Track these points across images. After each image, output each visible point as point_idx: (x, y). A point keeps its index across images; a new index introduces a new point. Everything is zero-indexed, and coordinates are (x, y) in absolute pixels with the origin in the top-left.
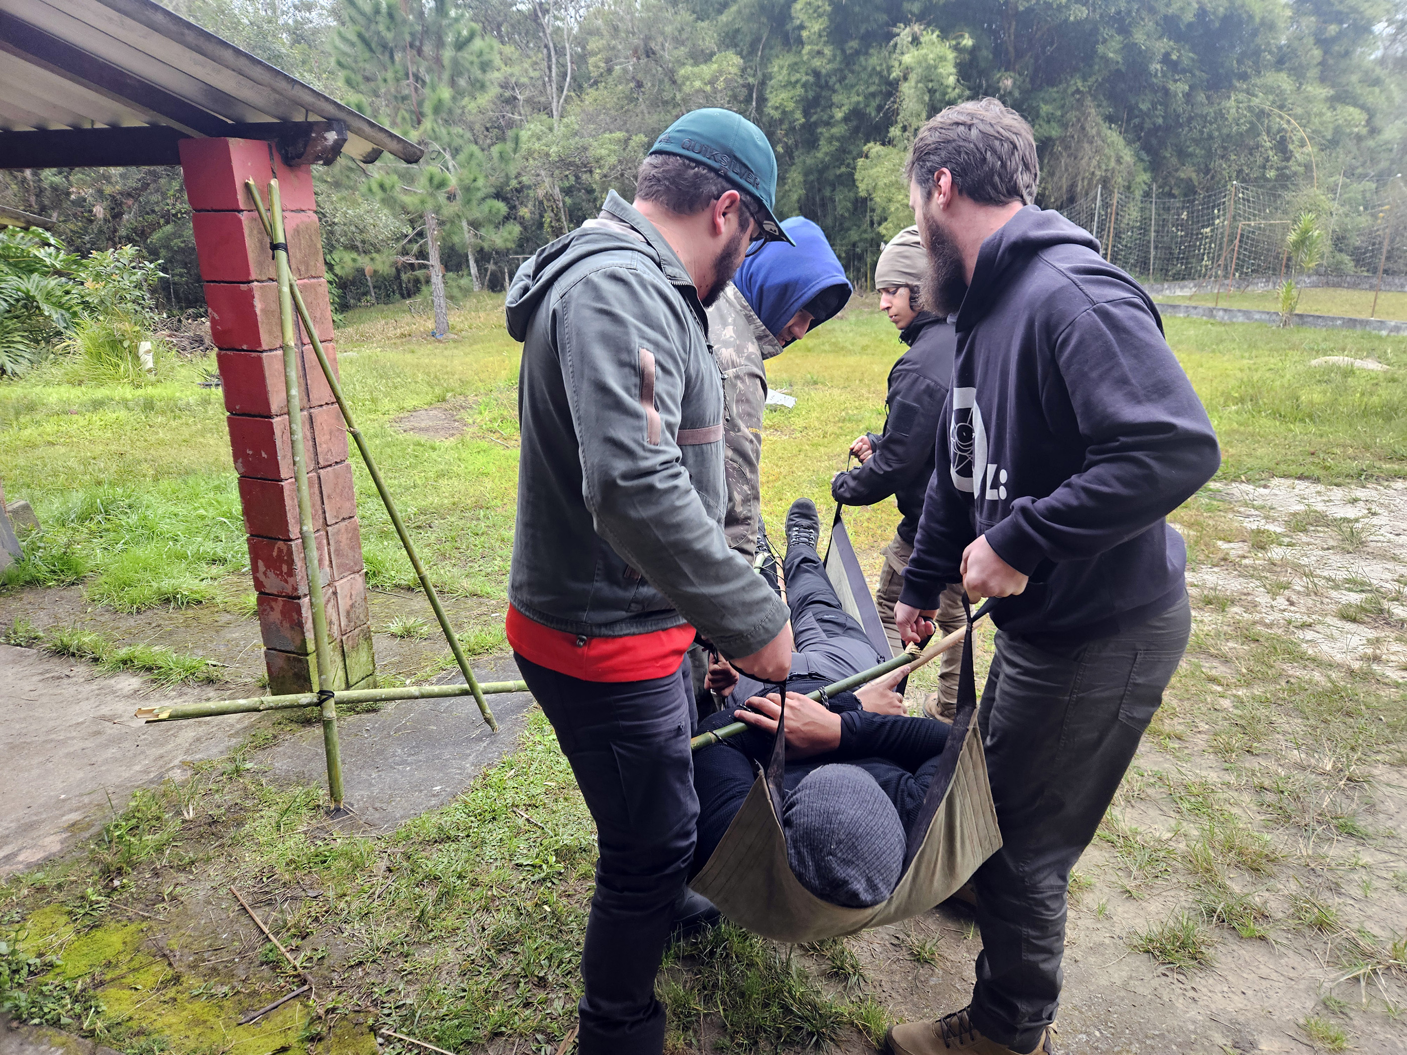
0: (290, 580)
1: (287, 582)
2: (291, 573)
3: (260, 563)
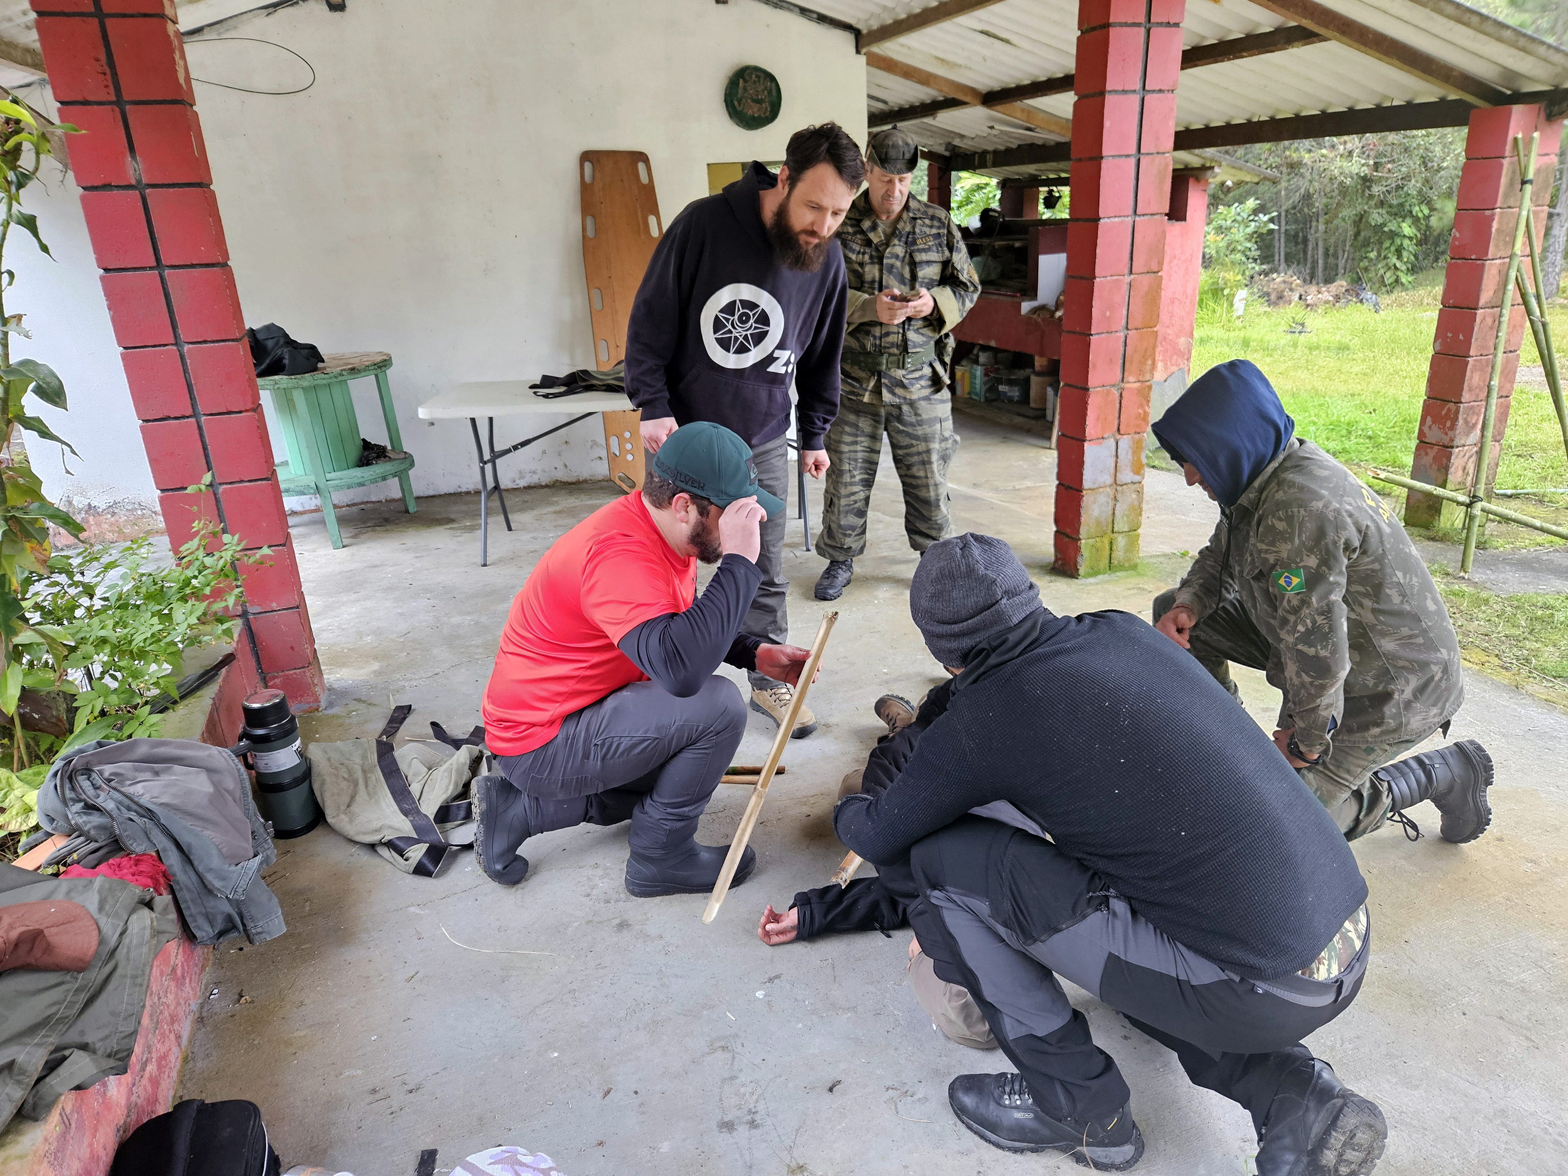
0: (1449, 433)
1: (1446, 434)
2: (1453, 428)
3: (1429, 419)
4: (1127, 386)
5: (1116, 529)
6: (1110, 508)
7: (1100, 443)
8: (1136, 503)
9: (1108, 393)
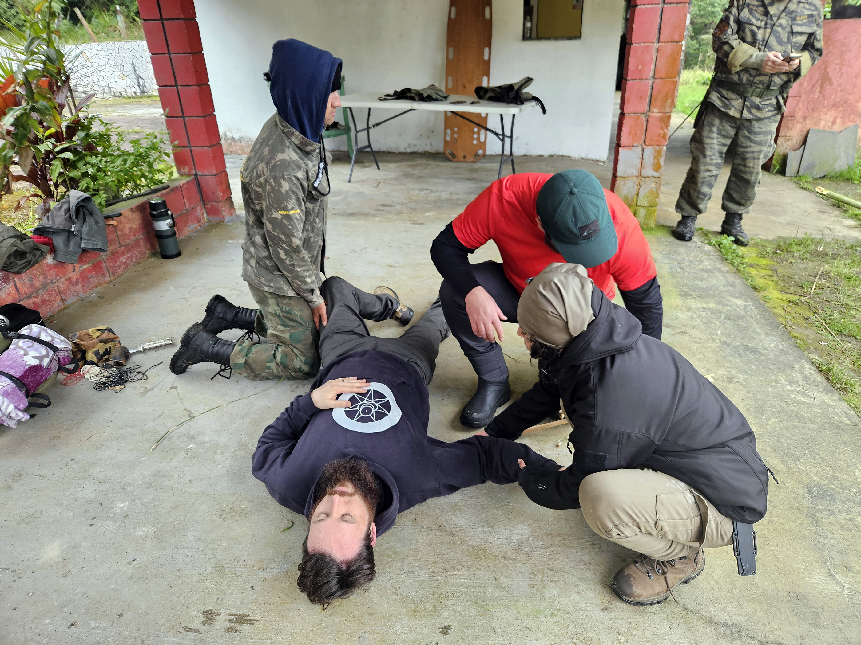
4: (652, 115)
5: (638, 204)
6: (635, 190)
7: (630, 149)
8: (655, 190)
9: (638, 118)
